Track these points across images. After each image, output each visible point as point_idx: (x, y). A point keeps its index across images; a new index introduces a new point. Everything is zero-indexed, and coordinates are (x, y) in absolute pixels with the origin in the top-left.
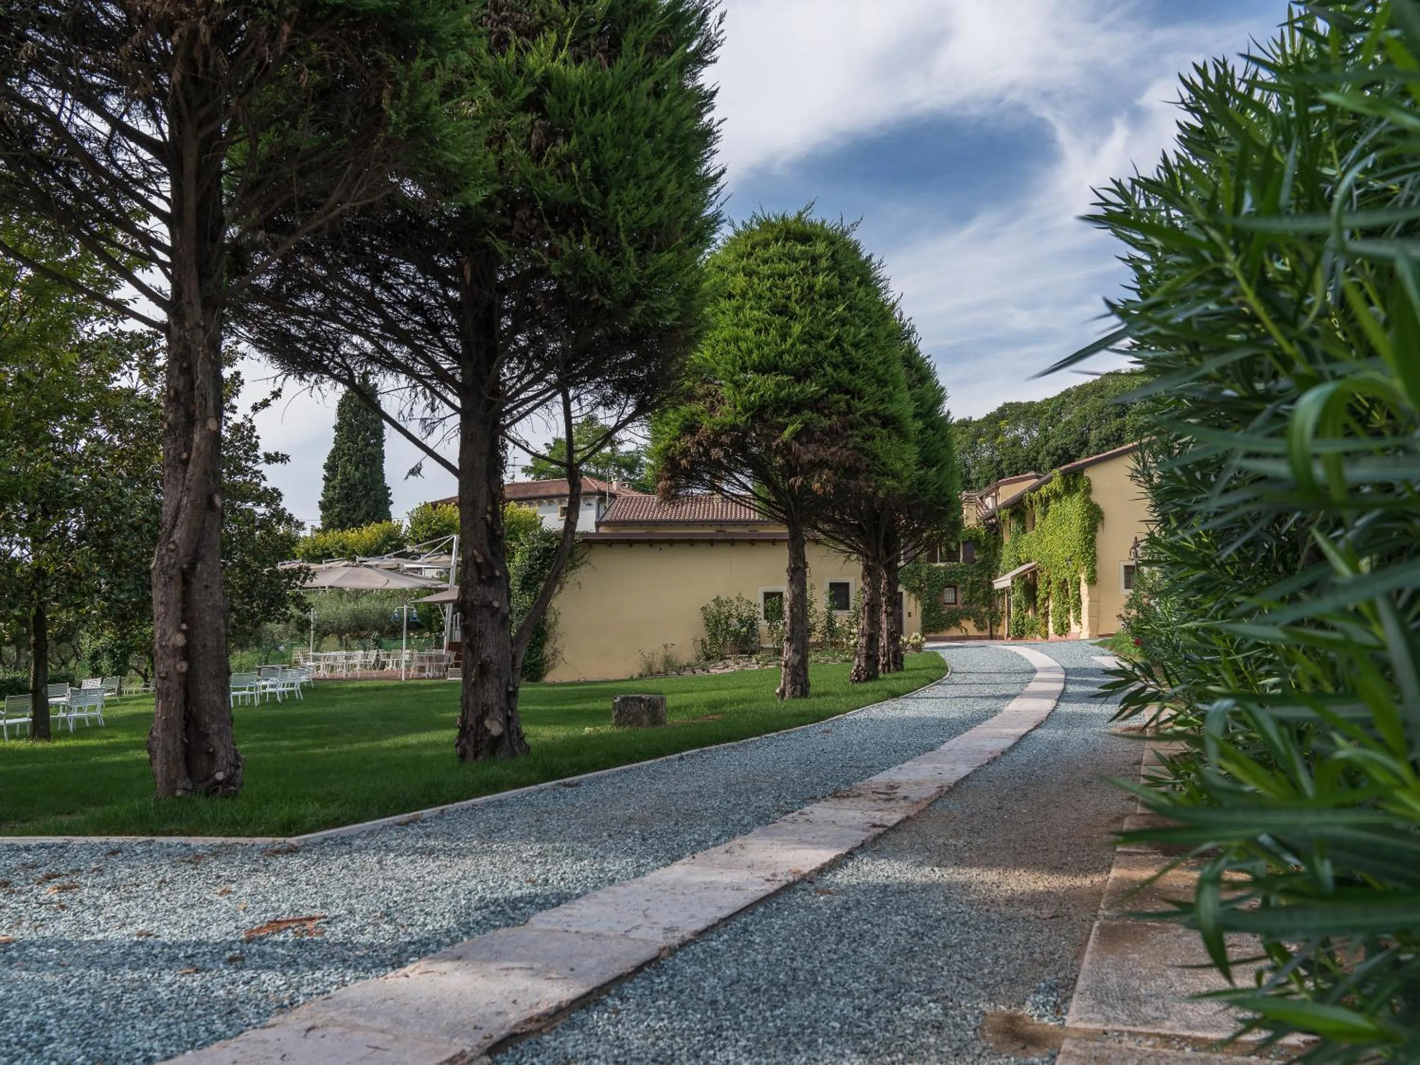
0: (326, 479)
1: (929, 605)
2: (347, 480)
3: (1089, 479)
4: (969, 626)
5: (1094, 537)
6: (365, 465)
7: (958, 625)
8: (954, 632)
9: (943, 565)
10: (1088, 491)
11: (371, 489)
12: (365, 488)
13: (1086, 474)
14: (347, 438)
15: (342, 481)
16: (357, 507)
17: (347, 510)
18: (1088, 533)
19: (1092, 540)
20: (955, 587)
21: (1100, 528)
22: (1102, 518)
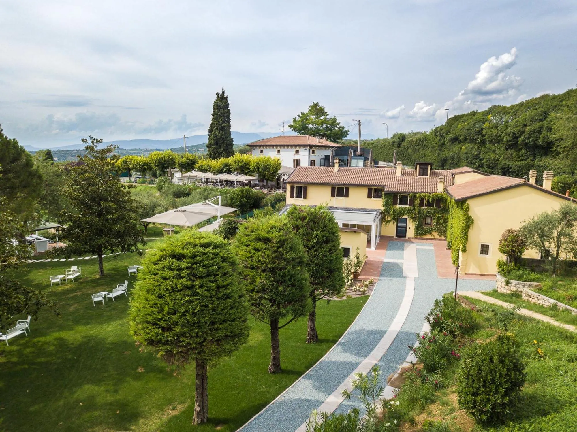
0: (209, 135)
1: (418, 225)
2: (216, 137)
3: (468, 205)
4: (436, 235)
5: (468, 231)
6: (222, 131)
7: (431, 234)
8: (429, 236)
9: (426, 208)
10: (468, 210)
11: (225, 140)
12: (223, 139)
13: (467, 202)
14: (216, 119)
15: (214, 137)
16: (220, 148)
17: (216, 148)
18: (465, 229)
19: (466, 233)
20: (431, 218)
21: (471, 227)
22: (473, 223)
